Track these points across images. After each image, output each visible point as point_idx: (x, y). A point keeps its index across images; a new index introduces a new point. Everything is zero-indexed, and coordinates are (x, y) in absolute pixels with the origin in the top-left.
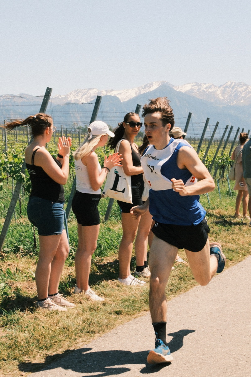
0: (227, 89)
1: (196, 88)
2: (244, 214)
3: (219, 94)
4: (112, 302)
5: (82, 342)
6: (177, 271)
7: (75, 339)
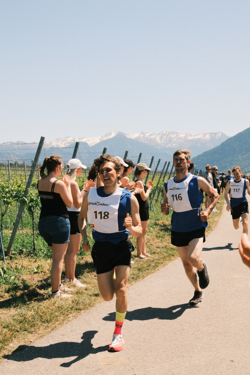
3: (158, 140)
7: (68, 315)
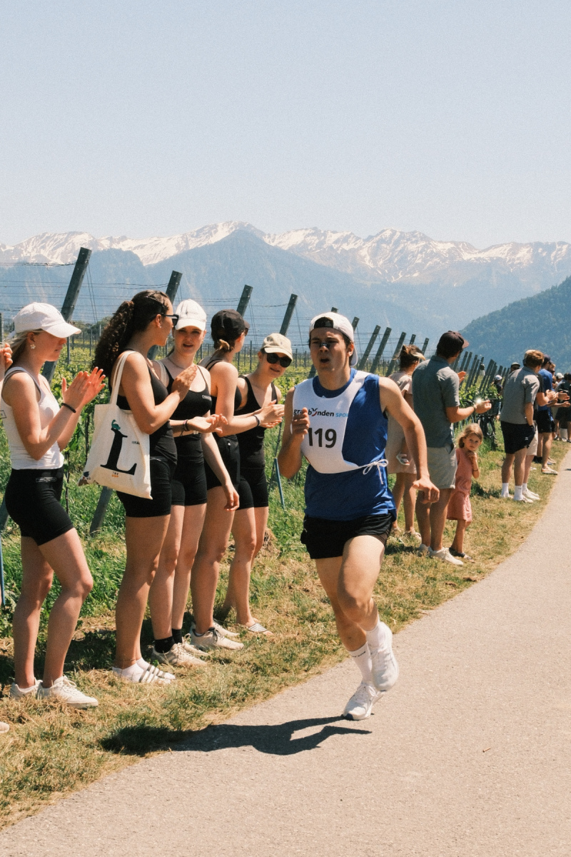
0: (384, 245)
1: (314, 240)
2: (408, 527)
3: (365, 257)
4: (95, 722)
5: (21, 811)
6: (249, 651)
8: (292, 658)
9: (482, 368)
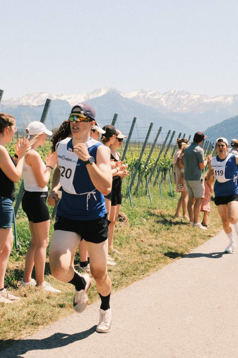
0: (171, 96)
1: (142, 95)
2: (184, 214)
3: (163, 101)
4: (56, 296)
5: (26, 333)
6: (119, 267)
7: (20, 331)
8: (137, 269)
9: (213, 147)
